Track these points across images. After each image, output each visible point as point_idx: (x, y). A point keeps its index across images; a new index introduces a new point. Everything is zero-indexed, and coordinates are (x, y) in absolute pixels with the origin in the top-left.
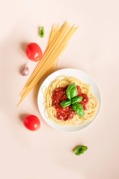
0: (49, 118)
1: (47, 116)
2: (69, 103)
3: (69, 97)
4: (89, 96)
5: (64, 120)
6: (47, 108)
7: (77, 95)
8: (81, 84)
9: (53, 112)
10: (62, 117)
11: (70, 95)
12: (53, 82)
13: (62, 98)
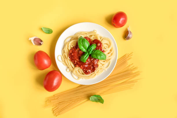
0: (79, 78)
2: (87, 55)
4: (99, 39)
5: (93, 72)
6: (72, 72)
7: (89, 44)
8: (87, 34)
9: (79, 72)
10: (89, 70)
11: (84, 47)
12: (63, 48)
13: (79, 55)
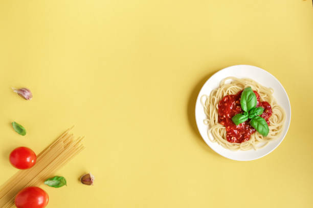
0: (215, 141)
1: (212, 138)
2: (246, 118)
3: (245, 109)
4: (272, 104)
5: (238, 142)
6: (210, 127)
9: (220, 132)
10: (235, 138)
11: (247, 105)
13: (234, 111)
